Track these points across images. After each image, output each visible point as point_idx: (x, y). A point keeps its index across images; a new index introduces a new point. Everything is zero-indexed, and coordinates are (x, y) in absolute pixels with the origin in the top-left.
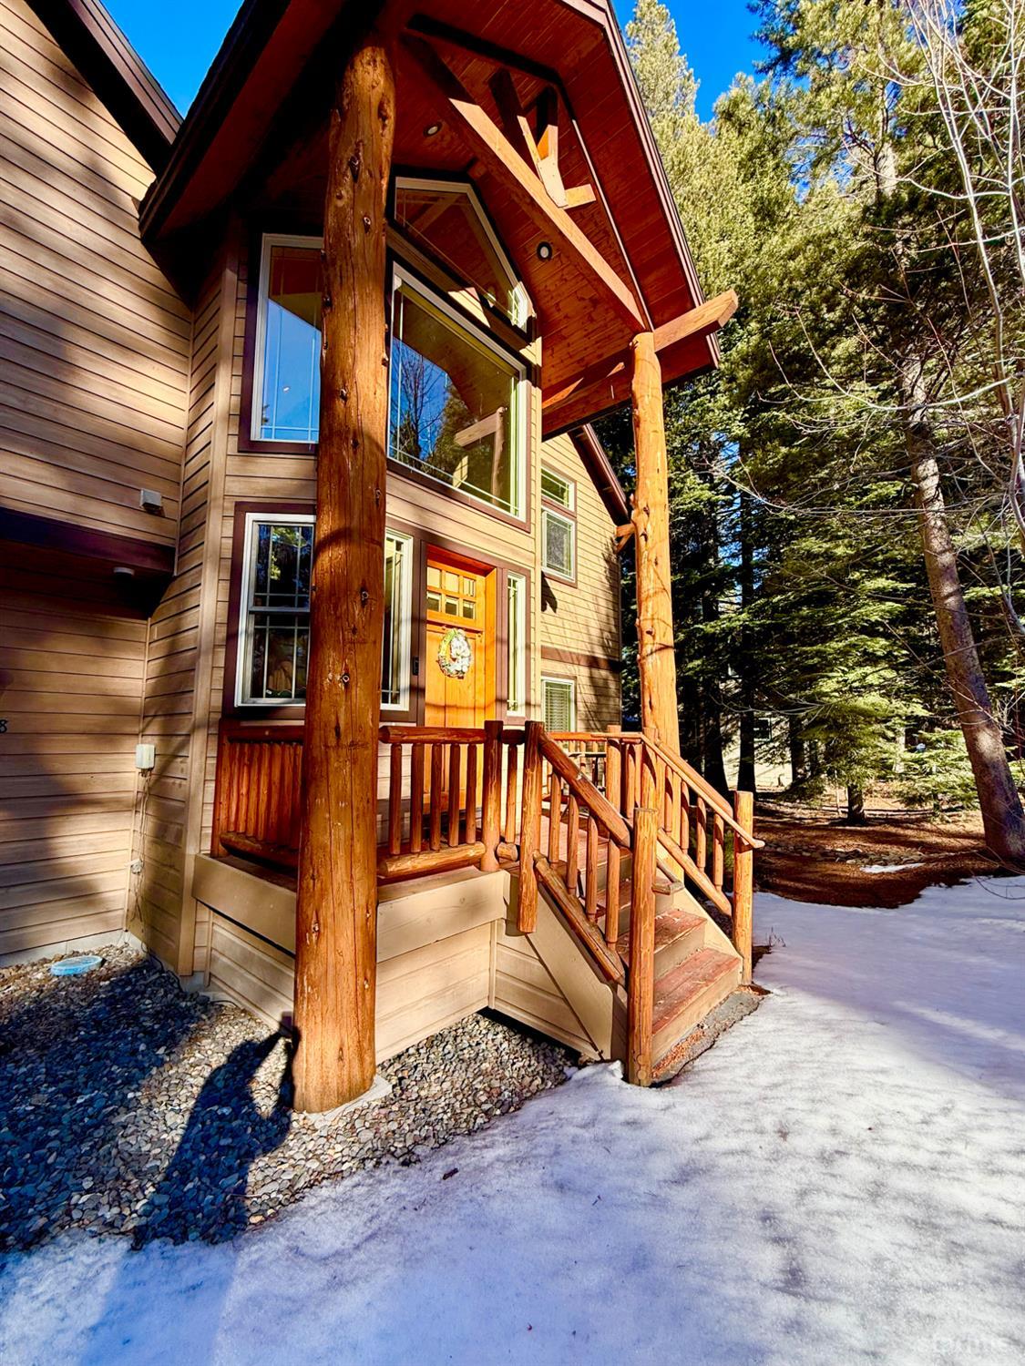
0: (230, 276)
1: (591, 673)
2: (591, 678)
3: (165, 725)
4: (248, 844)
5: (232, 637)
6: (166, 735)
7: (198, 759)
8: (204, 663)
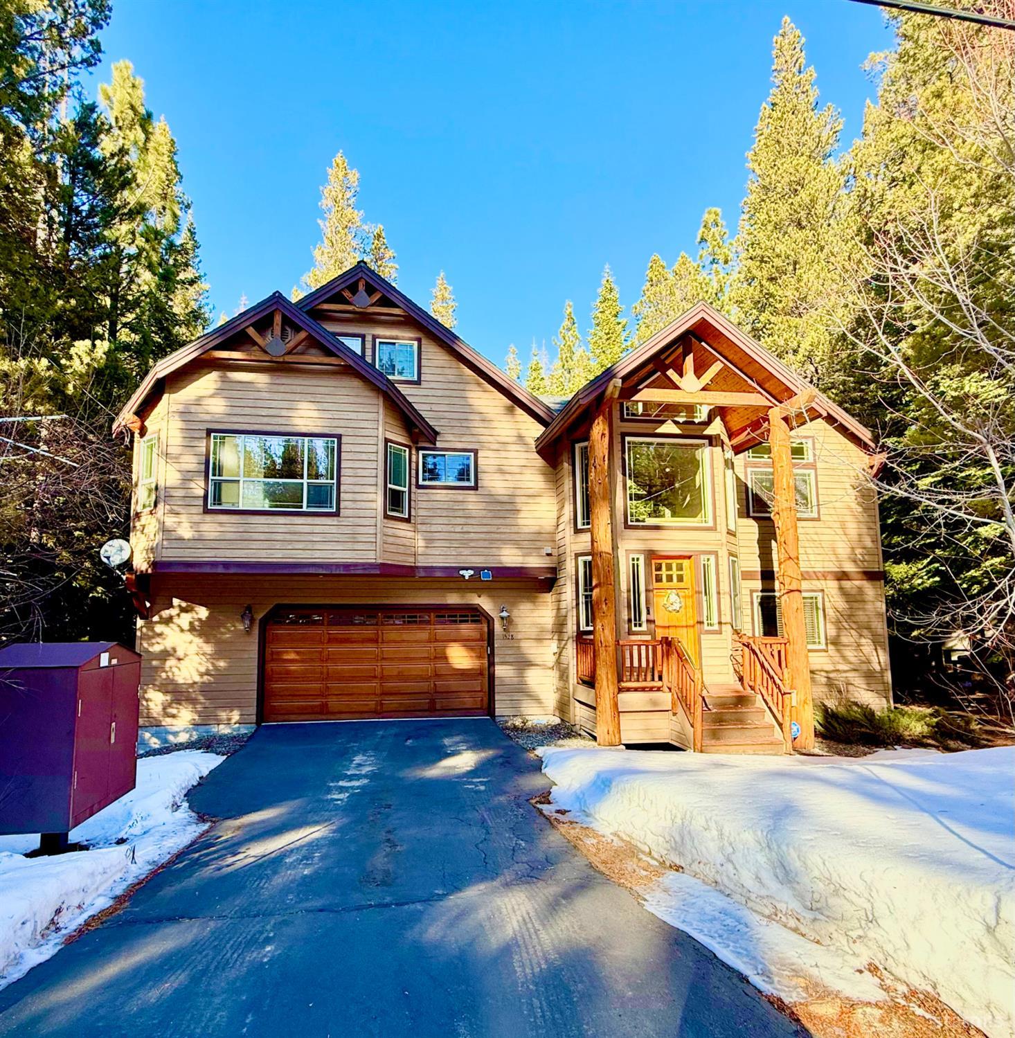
0: (566, 465)
1: (840, 585)
2: (841, 588)
3: (559, 636)
4: (586, 679)
5: (578, 604)
6: (560, 640)
7: (571, 650)
8: (570, 614)
